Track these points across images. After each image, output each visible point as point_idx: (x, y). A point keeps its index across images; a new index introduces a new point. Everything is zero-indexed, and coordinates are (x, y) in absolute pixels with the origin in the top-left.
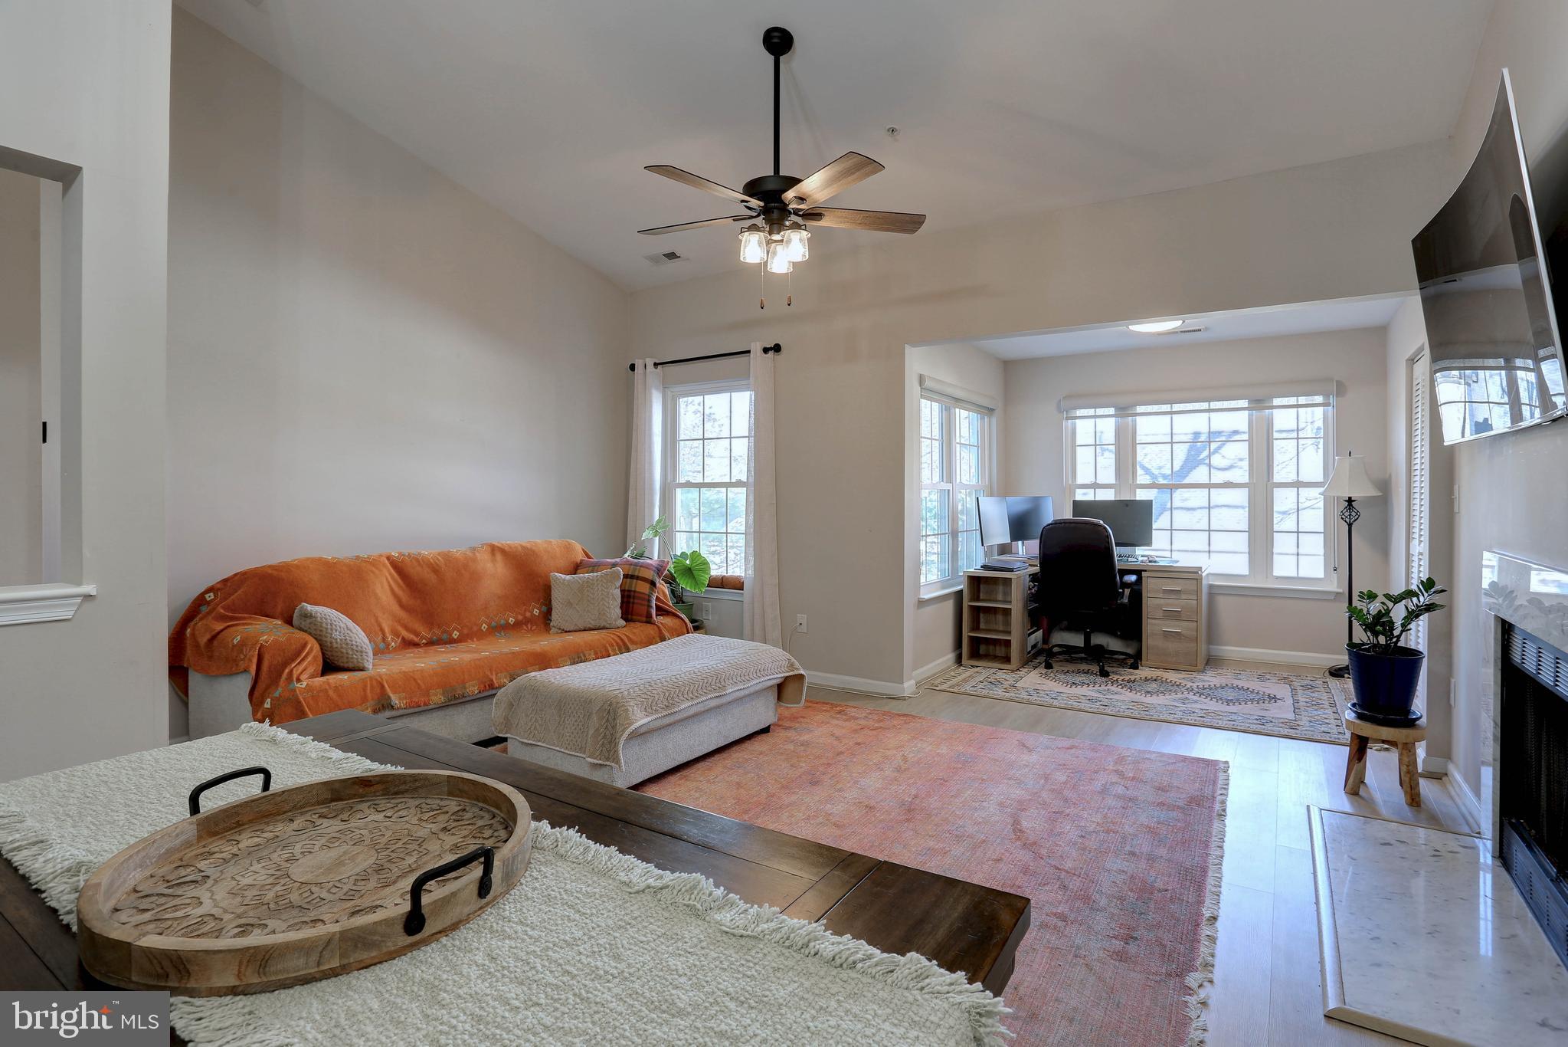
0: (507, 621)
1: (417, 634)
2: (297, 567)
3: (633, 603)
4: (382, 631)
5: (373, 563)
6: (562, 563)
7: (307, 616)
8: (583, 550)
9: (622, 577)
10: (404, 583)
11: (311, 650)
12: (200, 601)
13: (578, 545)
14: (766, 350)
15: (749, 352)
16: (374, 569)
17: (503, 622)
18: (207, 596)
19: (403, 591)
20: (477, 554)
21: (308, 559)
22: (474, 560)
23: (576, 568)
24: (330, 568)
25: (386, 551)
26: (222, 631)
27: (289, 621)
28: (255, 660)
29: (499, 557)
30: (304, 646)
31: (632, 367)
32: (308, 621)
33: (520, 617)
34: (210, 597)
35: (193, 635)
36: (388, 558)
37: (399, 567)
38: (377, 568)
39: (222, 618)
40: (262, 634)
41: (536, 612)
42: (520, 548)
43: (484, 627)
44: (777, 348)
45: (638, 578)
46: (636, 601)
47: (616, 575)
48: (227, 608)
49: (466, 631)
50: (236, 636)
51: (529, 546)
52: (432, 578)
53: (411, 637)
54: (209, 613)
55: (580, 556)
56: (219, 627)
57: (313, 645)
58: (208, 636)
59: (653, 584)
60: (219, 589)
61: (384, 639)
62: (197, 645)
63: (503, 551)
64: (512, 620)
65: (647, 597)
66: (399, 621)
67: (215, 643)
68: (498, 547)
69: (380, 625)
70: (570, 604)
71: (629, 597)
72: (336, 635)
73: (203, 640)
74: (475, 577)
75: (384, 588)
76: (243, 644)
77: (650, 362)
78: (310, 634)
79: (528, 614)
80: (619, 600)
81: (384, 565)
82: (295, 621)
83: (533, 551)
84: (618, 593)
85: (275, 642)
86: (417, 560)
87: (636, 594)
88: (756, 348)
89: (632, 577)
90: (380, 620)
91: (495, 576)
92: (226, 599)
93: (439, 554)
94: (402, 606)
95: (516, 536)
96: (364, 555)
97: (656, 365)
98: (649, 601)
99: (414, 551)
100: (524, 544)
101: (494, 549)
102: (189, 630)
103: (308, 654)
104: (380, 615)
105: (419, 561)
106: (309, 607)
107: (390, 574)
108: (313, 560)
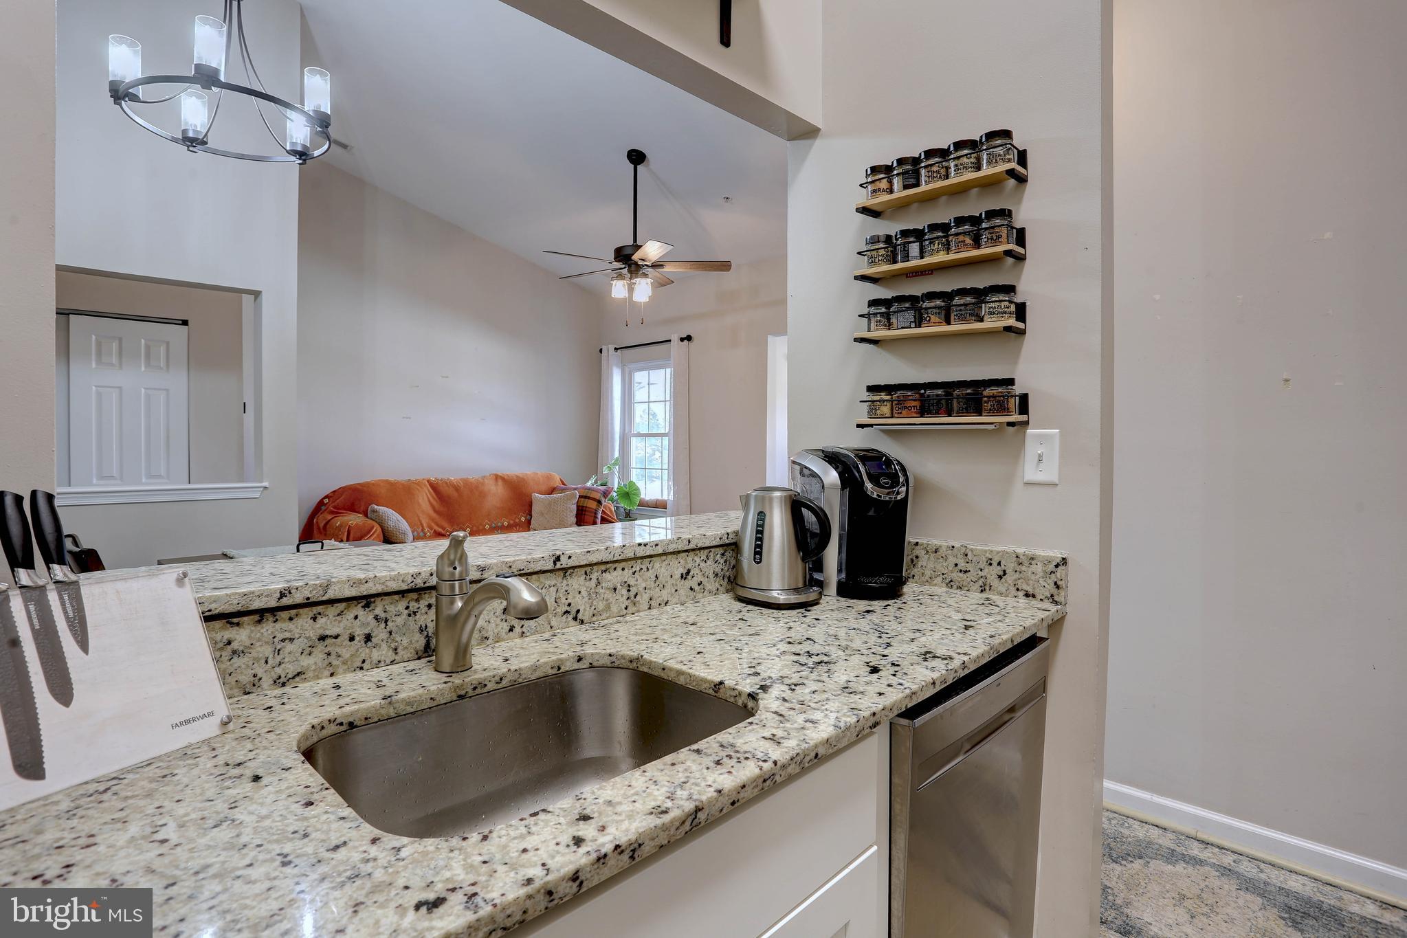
0: (503, 524)
1: (444, 529)
2: (373, 484)
3: (584, 514)
4: (422, 524)
5: (418, 483)
6: (543, 488)
7: (374, 511)
8: (561, 480)
9: (578, 497)
10: (437, 497)
11: (376, 530)
12: (321, 503)
13: (557, 476)
14: (682, 340)
15: (670, 341)
16: (418, 488)
17: (500, 524)
18: (325, 500)
19: (436, 501)
20: (486, 480)
21: (379, 480)
22: (483, 484)
23: (552, 491)
24: (392, 486)
25: (427, 477)
26: (331, 519)
27: (366, 515)
28: (346, 534)
29: (500, 482)
30: (373, 527)
31: (601, 351)
32: (375, 514)
33: (512, 522)
34: (326, 501)
35: (317, 522)
36: (428, 481)
37: (434, 487)
38: (421, 487)
39: (332, 512)
40: (351, 521)
41: (523, 519)
42: (515, 478)
43: (487, 527)
44: (689, 338)
45: (589, 498)
46: (586, 513)
47: (573, 496)
48: (335, 507)
49: (475, 528)
50: (338, 522)
51: (521, 476)
52: (455, 494)
53: (440, 530)
54: (325, 510)
55: (558, 484)
56: (330, 517)
57: (377, 528)
58: (324, 522)
59: (599, 502)
60: (331, 497)
61: (423, 530)
62: (319, 528)
63: (503, 479)
64: (506, 524)
65: (594, 511)
66: (433, 520)
67: (328, 526)
68: (500, 476)
69: (420, 521)
70: (542, 514)
71: (582, 510)
72: (390, 523)
73: (321, 525)
74: (483, 495)
75: (424, 500)
76: (341, 526)
77: (612, 347)
78: (376, 522)
79: (517, 520)
80: (575, 512)
81: (425, 486)
82: (369, 515)
83: (524, 480)
84: (574, 507)
85: (357, 524)
86: (446, 483)
87: (587, 509)
88: (675, 338)
89: (585, 497)
90: (421, 519)
91: (496, 495)
92: (334, 502)
93: (461, 480)
94: (435, 511)
95: (512, 469)
96: (413, 479)
97: (616, 349)
98: (596, 513)
99: (445, 477)
100: (518, 475)
101: (497, 477)
102: (315, 520)
103: (374, 532)
104: (421, 515)
105: (448, 484)
106: (376, 507)
107: (429, 490)
108: (383, 481)
